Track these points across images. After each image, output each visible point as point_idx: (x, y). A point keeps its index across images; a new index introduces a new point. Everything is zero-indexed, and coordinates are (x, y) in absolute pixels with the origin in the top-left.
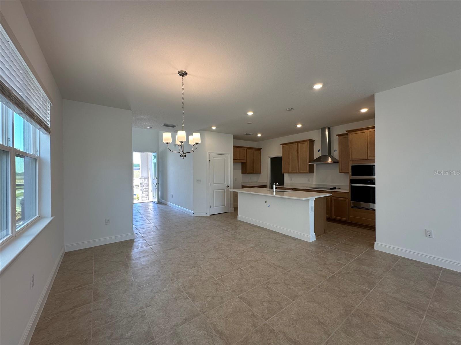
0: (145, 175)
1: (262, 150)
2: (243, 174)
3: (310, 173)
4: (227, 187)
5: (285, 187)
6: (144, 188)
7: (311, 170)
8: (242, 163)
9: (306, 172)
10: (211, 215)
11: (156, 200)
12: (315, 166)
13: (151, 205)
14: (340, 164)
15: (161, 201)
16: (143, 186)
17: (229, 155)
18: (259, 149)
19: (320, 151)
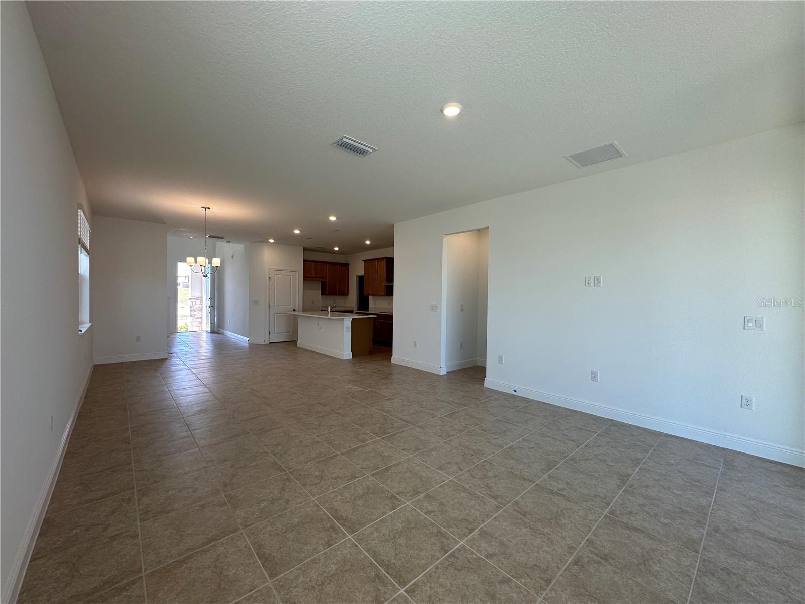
0: (197, 294)
1: (350, 266)
2: (323, 296)
5: (369, 312)
6: (195, 313)
10: (270, 343)
11: (209, 329)
13: (204, 335)
15: (216, 329)
16: (195, 310)
18: (346, 265)
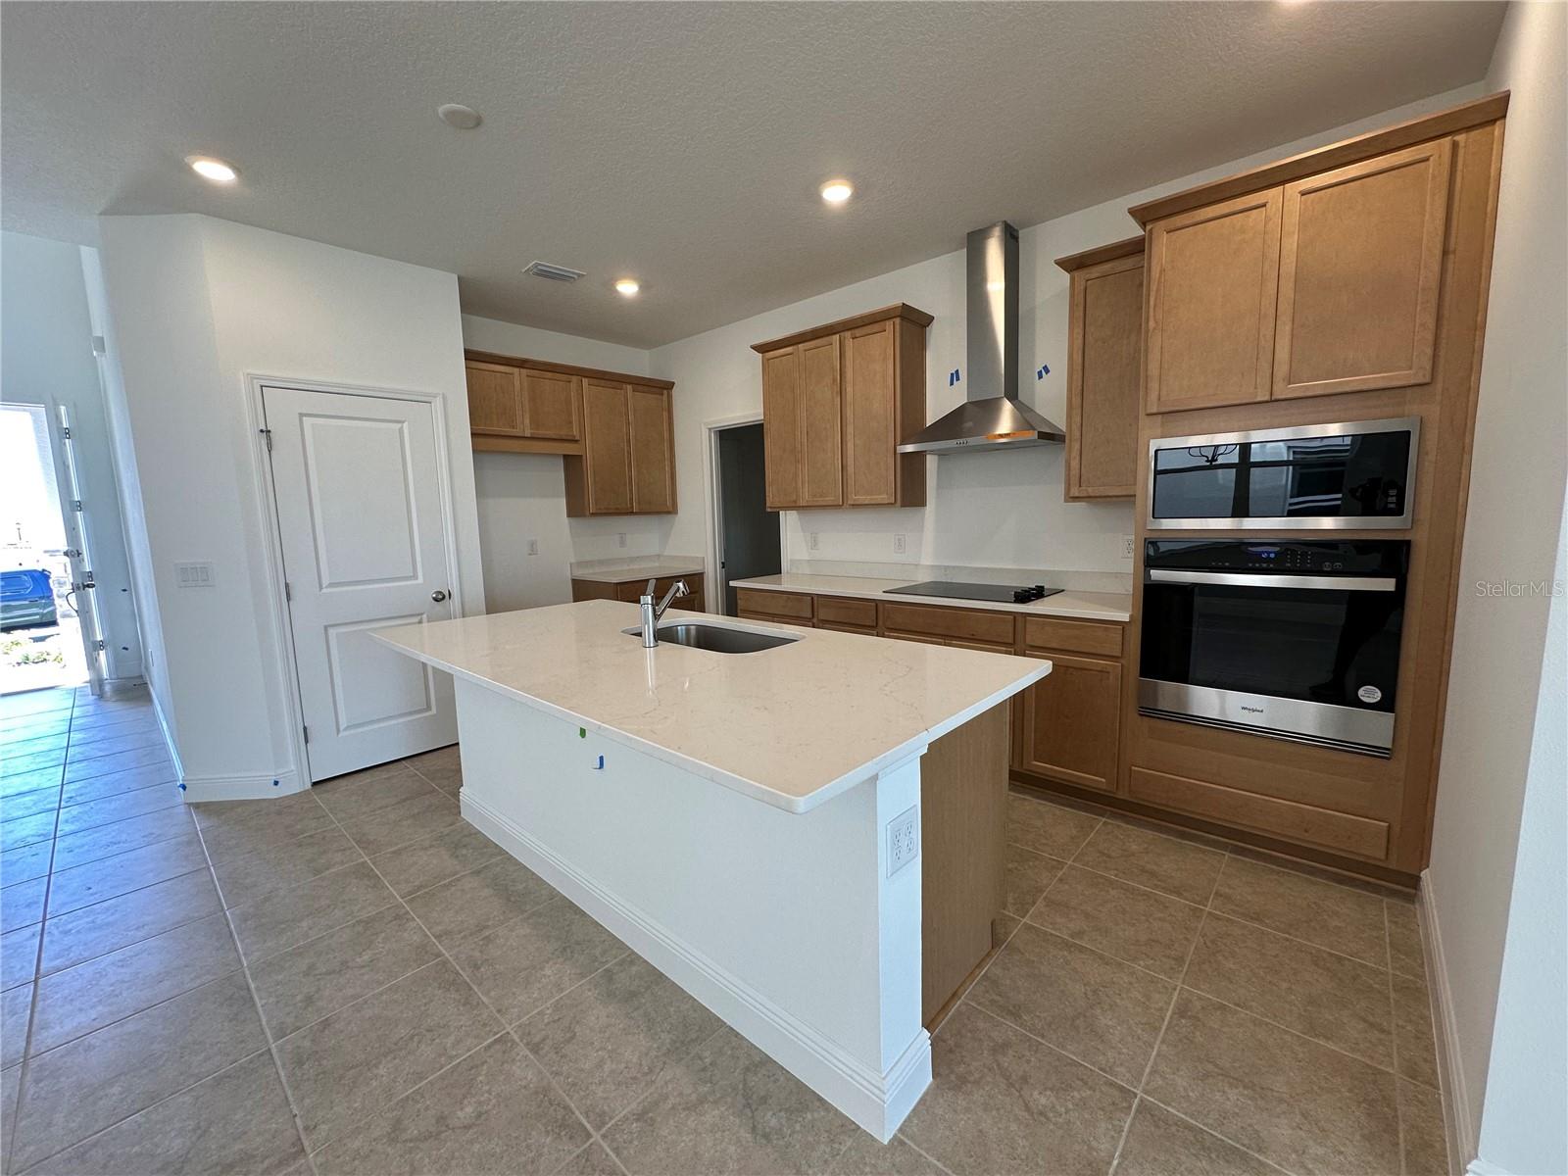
3: (904, 505)
4: (436, 600)
7: (910, 491)
8: (566, 457)
9: (883, 498)
12: (931, 462)
14: (1075, 453)
17: (438, 403)
19: (958, 379)
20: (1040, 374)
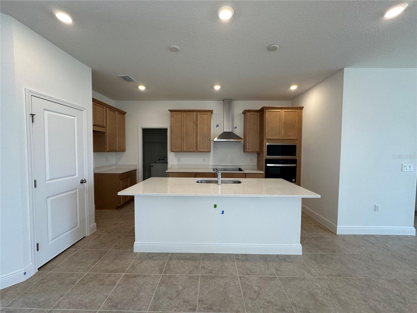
1: (126, 115)
4: (81, 183)
9: (207, 150)
17: (85, 111)
18: (123, 114)
19: (218, 126)
20: (235, 128)
